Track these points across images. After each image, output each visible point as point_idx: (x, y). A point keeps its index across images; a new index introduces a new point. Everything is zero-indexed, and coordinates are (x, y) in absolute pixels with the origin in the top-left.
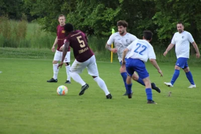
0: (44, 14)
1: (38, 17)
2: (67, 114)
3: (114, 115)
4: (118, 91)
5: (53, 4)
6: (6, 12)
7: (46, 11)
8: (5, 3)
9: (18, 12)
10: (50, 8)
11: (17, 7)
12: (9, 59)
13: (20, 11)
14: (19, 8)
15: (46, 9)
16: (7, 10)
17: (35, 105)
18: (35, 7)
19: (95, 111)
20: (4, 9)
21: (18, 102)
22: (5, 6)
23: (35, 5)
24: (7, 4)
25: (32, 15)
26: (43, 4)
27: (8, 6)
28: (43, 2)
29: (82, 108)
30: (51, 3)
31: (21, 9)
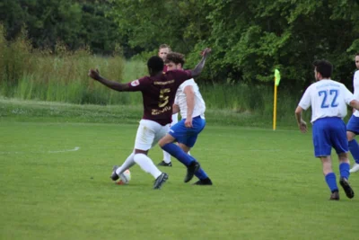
0: (154, 44)
1: (143, 49)
2: (195, 223)
3: (279, 225)
4: (286, 181)
5: (169, 27)
6: (86, 41)
7: (158, 40)
8: (85, 25)
9: (108, 42)
10: (164, 33)
11: (107, 34)
12: (92, 124)
13: (112, 40)
14: (110, 34)
15: (157, 35)
16: (89, 37)
17: (139, 207)
18: (137, 32)
19: (246, 218)
20: (83, 36)
21: (109, 201)
22: (85, 32)
23: (137, 28)
24: (89, 27)
25: (133, 47)
26: (152, 27)
27: (89, 31)
28: (152, 23)
29: (222, 212)
30: (165, 25)
31: (113, 36)
